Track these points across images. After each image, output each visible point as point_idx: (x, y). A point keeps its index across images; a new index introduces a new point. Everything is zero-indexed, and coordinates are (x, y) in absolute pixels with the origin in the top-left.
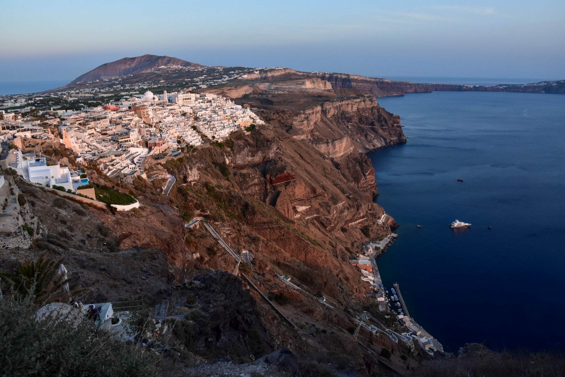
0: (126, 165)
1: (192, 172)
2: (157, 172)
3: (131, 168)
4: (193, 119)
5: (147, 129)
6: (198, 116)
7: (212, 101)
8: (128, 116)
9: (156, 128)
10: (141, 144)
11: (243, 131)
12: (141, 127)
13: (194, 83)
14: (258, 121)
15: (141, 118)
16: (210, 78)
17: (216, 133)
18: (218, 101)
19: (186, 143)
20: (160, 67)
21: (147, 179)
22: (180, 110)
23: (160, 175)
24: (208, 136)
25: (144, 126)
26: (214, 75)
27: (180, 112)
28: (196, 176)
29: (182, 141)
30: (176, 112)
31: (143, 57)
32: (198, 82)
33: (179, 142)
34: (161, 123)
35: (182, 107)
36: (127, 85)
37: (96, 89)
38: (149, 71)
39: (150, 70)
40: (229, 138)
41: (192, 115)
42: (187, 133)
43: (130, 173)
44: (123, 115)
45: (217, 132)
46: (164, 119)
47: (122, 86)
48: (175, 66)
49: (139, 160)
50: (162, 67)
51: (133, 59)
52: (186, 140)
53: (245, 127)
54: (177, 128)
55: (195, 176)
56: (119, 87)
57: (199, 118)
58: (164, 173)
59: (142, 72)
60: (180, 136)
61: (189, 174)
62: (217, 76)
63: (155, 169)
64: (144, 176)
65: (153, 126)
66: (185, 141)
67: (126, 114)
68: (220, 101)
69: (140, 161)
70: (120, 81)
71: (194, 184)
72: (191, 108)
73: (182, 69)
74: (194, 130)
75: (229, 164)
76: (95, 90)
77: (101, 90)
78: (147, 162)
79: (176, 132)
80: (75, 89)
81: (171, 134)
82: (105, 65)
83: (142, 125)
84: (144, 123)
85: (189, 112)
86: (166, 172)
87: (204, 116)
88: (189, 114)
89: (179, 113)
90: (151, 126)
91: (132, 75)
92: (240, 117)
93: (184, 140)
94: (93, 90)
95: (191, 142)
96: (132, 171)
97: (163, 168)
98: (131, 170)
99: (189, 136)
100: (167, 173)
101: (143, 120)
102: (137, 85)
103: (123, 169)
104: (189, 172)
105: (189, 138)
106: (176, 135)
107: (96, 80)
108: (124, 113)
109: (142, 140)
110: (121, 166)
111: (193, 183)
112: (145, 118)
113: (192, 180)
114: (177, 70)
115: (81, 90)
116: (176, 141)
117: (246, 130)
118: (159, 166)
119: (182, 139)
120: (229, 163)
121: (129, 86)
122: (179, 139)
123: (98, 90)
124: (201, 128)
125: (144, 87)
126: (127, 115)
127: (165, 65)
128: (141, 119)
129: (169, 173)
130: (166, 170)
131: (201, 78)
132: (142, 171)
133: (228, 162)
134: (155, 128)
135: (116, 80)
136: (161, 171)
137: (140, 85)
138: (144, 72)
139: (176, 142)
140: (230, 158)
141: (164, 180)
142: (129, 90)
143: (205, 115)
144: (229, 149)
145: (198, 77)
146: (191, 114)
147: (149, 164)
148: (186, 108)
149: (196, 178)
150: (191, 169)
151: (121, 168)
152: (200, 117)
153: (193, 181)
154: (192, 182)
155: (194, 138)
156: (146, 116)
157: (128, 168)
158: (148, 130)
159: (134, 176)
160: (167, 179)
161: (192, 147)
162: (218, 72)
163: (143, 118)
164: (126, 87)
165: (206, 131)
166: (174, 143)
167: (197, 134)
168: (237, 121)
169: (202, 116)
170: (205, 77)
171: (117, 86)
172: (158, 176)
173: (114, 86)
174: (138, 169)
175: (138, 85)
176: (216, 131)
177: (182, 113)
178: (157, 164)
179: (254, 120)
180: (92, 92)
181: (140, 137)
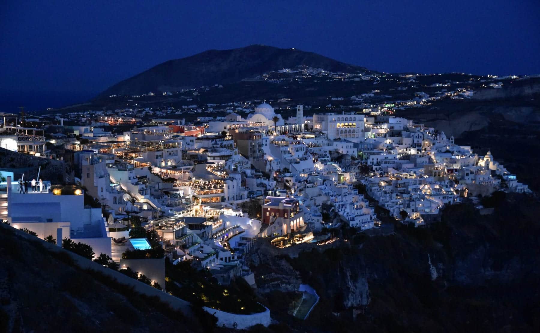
0: (213, 251)
1: (357, 285)
2: (276, 276)
3: (222, 259)
4: (358, 171)
5: (259, 181)
6: (369, 163)
7: (404, 133)
8: (221, 149)
9: (277, 181)
10: (247, 209)
11: (474, 204)
12: (246, 176)
13: (352, 105)
14: (514, 185)
15: (247, 158)
16: (387, 96)
17: (408, 206)
18: (416, 135)
19: (342, 221)
20: (280, 72)
21: (255, 287)
22: (331, 148)
23: (283, 283)
24: (391, 210)
25: (252, 174)
26: (396, 90)
27: (330, 152)
28: (364, 296)
29: (332, 215)
30: (321, 153)
31: (246, 49)
32: (360, 104)
33: (326, 218)
34: (289, 172)
35: (335, 143)
36: (209, 105)
37: (147, 109)
38: (257, 78)
39: (259, 76)
40: (440, 219)
41: (356, 162)
42: (344, 199)
43: (221, 268)
44: (211, 145)
45: (412, 203)
46: (295, 166)
47: (199, 107)
48: (312, 71)
49: (240, 245)
50: (284, 71)
51: (227, 53)
52: (341, 213)
53: (479, 196)
54: (323, 187)
55: (361, 296)
56: (193, 108)
57: (372, 168)
58: (293, 281)
59: (243, 80)
60: (329, 203)
61: (349, 288)
62: (402, 91)
63: (274, 268)
64: (250, 279)
65: (271, 178)
66: (339, 216)
67: (216, 143)
68: (421, 135)
69: (241, 247)
70: (197, 96)
71: (358, 315)
72: (356, 145)
73: (325, 77)
74: (359, 193)
75: (436, 280)
76: (144, 112)
77: (157, 113)
78: (256, 251)
79: (320, 195)
80: (104, 108)
81: (310, 197)
82: (170, 63)
83: (249, 172)
84: (252, 167)
85: (350, 153)
86: (297, 279)
87: (383, 165)
88: (350, 158)
89: (329, 155)
90: (267, 176)
91: (221, 86)
92: (469, 172)
93: (336, 215)
94: (140, 112)
95: (353, 219)
96: (225, 266)
97: (291, 268)
98: (223, 262)
99: (348, 206)
100: (300, 281)
101: (250, 163)
102: (231, 106)
103: (206, 258)
104: (350, 284)
105: (348, 210)
106: (320, 200)
107: (147, 93)
108: (214, 142)
109: (248, 200)
110: (202, 251)
111: (355, 313)
112: (254, 158)
113: (355, 305)
114: (317, 79)
115: (116, 111)
116: (319, 213)
117: (481, 203)
118: (284, 262)
119: (333, 211)
120: (438, 277)
121: (214, 108)
122: (325, 211)
123: (151, 113)
124: (375, 192)
125: (244, 110)
126: (219, 146)
127: (292, 68)
128: (246, 160)
129: (304, 283)
130: (298, 273)
131: (367, 95)
132: (246, 268)
133: (435, 275)
134: (275, 183)
135: (189, 94)
136: (287, 274)
137: (237, 107)
138: (246, 80)
139: (319, 216)
140: (441, 265)
141: (295, 296)
142: (214, 113)
143: (385, 163)
144: (439, 245)
145: (360, 93)
146: (353, 158)
147: (261, 256)
148: (344, 144)
149: (365, 302)
150: (355, 279)
151: (202, 256)
152: (374, 167)
153: (357, 308)
154: (354, 310)
155: (359, 212)
156: (258, 154)
157: (217, 257)
158: (262, 183)
159: (229, 276)
160: (300, 295)
161: (355, 230)
162: (405, 85)
163: (251, 159)
164: (207, 109)
165: (388, 199)
166: (316, 218)
167: (367, 203)
168: (460, 182)
169: (378, 164)
170: (375, 94)
171: (190, 107)
172: (278, 284)
173: (183, 107)
174: (238, 262)
175: (233, 105)
176: (411, 200)
177: (335, 155)
178: (278, 257)
179: (503, 180)
180: (139, 114)
181: (246, 193)
